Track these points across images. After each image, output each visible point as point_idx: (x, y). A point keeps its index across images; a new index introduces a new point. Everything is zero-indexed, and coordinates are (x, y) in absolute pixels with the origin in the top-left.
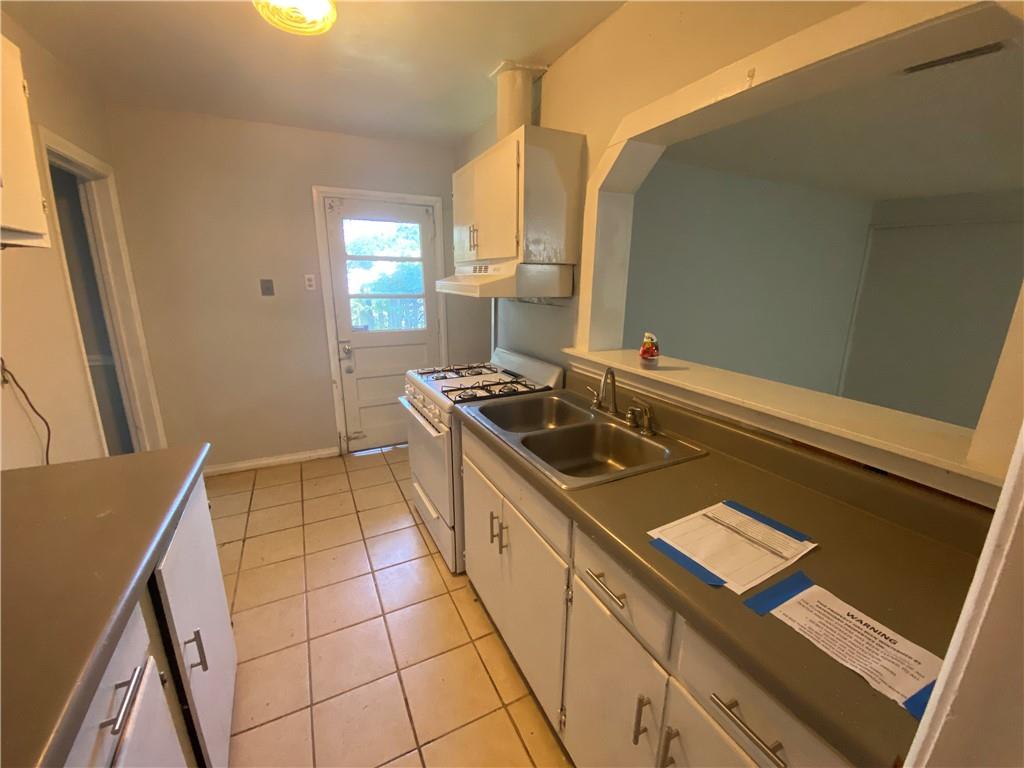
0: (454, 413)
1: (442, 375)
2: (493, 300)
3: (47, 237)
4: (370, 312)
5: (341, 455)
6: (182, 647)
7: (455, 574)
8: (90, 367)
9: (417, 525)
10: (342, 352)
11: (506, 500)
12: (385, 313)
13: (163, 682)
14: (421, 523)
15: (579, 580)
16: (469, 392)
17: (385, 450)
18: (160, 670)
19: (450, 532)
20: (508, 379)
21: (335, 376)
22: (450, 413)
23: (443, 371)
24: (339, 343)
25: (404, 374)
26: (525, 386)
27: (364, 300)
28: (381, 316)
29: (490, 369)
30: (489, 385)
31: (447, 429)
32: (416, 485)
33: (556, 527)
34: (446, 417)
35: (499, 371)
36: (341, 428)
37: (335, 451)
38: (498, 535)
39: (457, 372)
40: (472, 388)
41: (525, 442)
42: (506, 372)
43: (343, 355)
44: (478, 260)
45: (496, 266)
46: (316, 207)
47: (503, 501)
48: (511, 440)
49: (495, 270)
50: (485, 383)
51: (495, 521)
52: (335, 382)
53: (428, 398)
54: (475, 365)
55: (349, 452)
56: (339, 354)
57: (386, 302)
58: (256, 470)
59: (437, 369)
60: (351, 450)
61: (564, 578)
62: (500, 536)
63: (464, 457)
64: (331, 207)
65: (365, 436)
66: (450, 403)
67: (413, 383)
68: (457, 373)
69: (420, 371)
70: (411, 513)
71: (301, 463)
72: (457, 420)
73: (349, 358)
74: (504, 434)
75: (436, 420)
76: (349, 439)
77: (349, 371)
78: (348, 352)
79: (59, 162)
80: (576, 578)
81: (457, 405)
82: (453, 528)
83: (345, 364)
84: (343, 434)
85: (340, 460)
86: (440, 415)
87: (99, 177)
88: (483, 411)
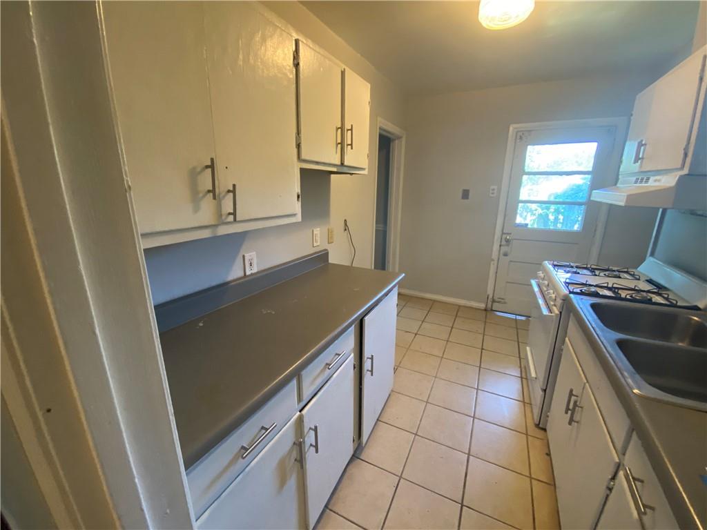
0: (566, 301)
1: (575, 270)
2: (661, 210)
3: (367, 170)
4: (547, 215)
5: (486, 310)
6: (365, 359)
7: (537, 426)
8: (376, 230)
9: (522, 378)
10: (503, 240)
11: (587, 384)
12: (561, 217)
13: (354, 368)
14: (524, 377)
15: (623, 477)
16: (593, 289)
17: (519, 318)
18: (355, 361)
19: (541, 393)
20: (648, 287)
21: (495, 255)
22: (563, 300)
23: (577, 267)
24: (503, 233)
25: (541, 264)
26: (667, 299)
27: (544, 206)
28: (556, 219)
29: (633, 275)
30: (618, 289)
31: (557, 312)
32: (528, 348)
33: (620, 425)
34: (559, 302)
35: (643, 278)
36: (490, 292)
37: (482, 306)
38: (573, 409)
39: (593, 271)
40: (597, 286)
41: (621, 344)
42: (650, 281)
43: (504, 243)
44: (642, 172)
45: (658, 178)
46: (510, 139)
47: (585, 384)
48: (607, 338)
49: (655, 181)
50: (615, 286)
51: (573, 398)
52: (493, 260)
53: (551, 284)
54: (615, 269)
55: (492, 310)
56: (501, 242)
57: (563, 208)
58: (434, 301)
59: (572, 264)
60: (494, 309)
61: (611, 470)
62: (573, 411)
63: (567, 339)
64: (521, 138)
65: (505, 303)
66: (566, 292)
67: (545, 271)
68: (591, 271)
69: (556, 263)
70: (521, 367)
71: (459, 306)
72: (567, 307)
73: (508, 245)
74: (602, 330)
75: (552, 303)
76: (494, 301)
77: (506, 255)
78: (508, 241)
79: (384, 133)
80: (621, 473)
81: (572, 295)
82: (545, 391)
83: (504, 249)
84: (491, 297)
85: (484, 312)
86: (555, 300)
87: (399, 138)
88: (594, 307)
